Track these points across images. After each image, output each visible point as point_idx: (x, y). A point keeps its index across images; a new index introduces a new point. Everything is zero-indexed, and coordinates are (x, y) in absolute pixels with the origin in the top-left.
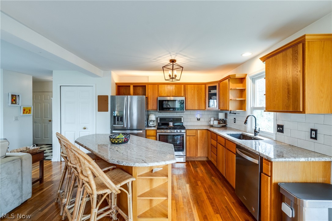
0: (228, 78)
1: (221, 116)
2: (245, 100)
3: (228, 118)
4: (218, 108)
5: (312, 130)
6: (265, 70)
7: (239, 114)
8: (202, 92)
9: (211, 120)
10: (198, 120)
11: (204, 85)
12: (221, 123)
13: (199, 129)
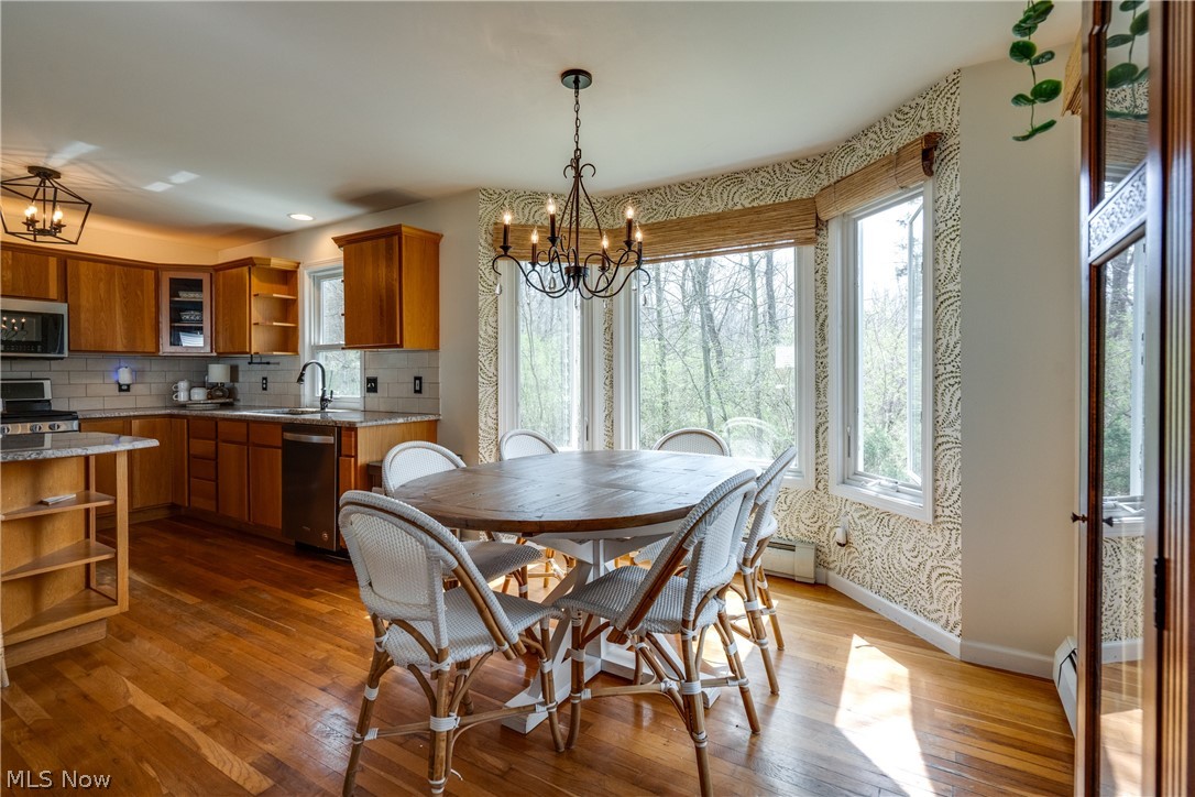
0: (248, 263)
1: (218, 373)
2: (295, 329)
3: (241, 379)
4: (208, 349)
5: (416, 378)
6: (342, 264)
7: (278, 364)
8: (142, 291)
9: (176, 387)
10: (121, 390)
11: (153, 272)
12: (219, 397)
13: (136, 417)
